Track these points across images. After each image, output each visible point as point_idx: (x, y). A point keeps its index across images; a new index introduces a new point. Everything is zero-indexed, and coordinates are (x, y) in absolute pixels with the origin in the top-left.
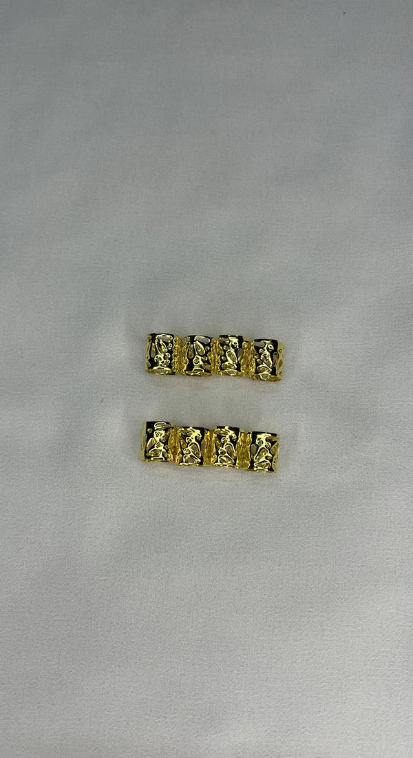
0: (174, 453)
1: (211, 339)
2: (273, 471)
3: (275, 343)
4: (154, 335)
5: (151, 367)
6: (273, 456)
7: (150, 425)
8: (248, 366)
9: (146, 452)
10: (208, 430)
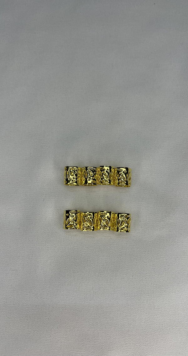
0: (80, 225)
1: (96, 168)
2: (128, 232)
3: (127, 169)
4: (68, 167)
5: (67, 183)
6: (128, 224)
7: (68, 212)
8: (114, 180)
9: (66, 225)
10: (96, 213)
